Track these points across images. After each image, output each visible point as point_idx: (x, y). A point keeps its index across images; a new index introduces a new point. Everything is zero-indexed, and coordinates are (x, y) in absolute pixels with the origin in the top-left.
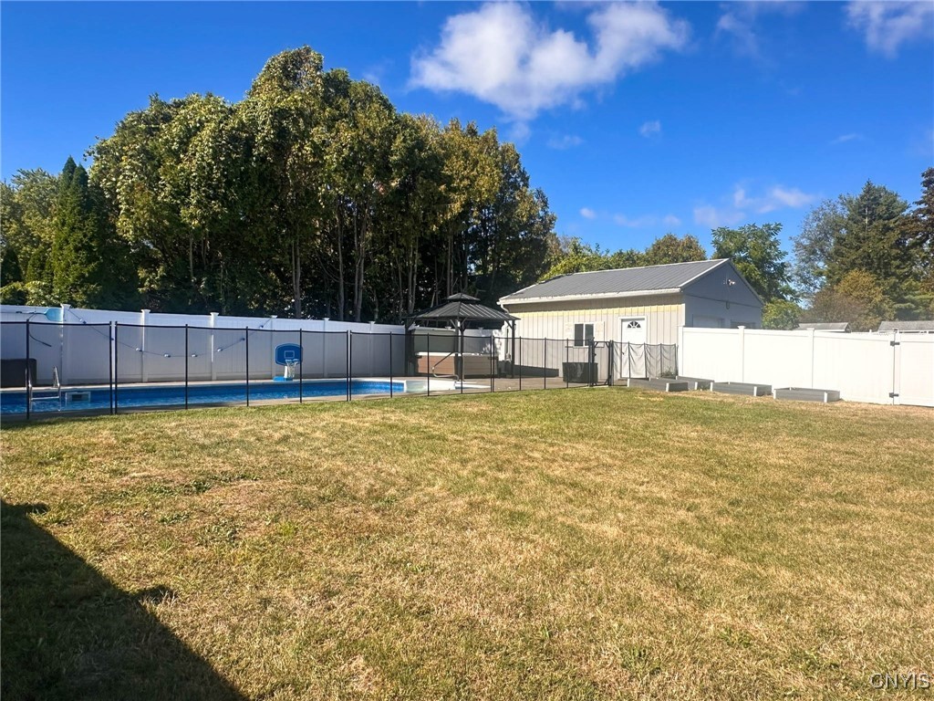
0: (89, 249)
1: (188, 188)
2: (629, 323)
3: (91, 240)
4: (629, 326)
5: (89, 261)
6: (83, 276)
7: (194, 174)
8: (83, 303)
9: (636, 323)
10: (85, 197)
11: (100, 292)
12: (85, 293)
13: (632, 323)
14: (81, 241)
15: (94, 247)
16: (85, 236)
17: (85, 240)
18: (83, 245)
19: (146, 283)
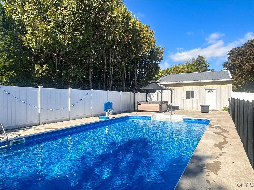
0: (9, 51)
1: (64, 24)
2: (208, 91)
3: (10, 46)
4: (208, 92)
5: (9, 58)
6: (6, 67)
7: (67, 17)
8: (6, 82)
9: (211, 91)
10: (5, 22)
11: (16, 76)
12: (7, 76)
13: (210, 91)
14: (4, 46)
15: (11, 51)
16: (6, 44)
17: (6, 46)
18: (5, 49)
19: (40, 72)
